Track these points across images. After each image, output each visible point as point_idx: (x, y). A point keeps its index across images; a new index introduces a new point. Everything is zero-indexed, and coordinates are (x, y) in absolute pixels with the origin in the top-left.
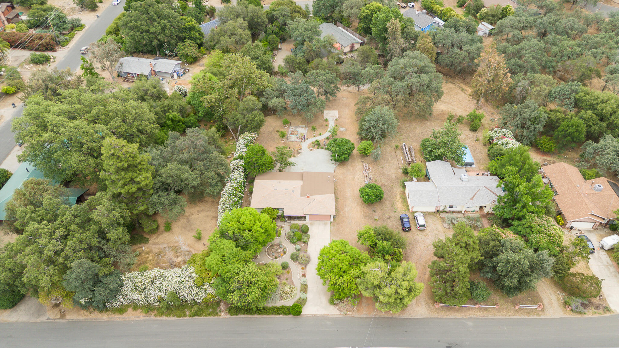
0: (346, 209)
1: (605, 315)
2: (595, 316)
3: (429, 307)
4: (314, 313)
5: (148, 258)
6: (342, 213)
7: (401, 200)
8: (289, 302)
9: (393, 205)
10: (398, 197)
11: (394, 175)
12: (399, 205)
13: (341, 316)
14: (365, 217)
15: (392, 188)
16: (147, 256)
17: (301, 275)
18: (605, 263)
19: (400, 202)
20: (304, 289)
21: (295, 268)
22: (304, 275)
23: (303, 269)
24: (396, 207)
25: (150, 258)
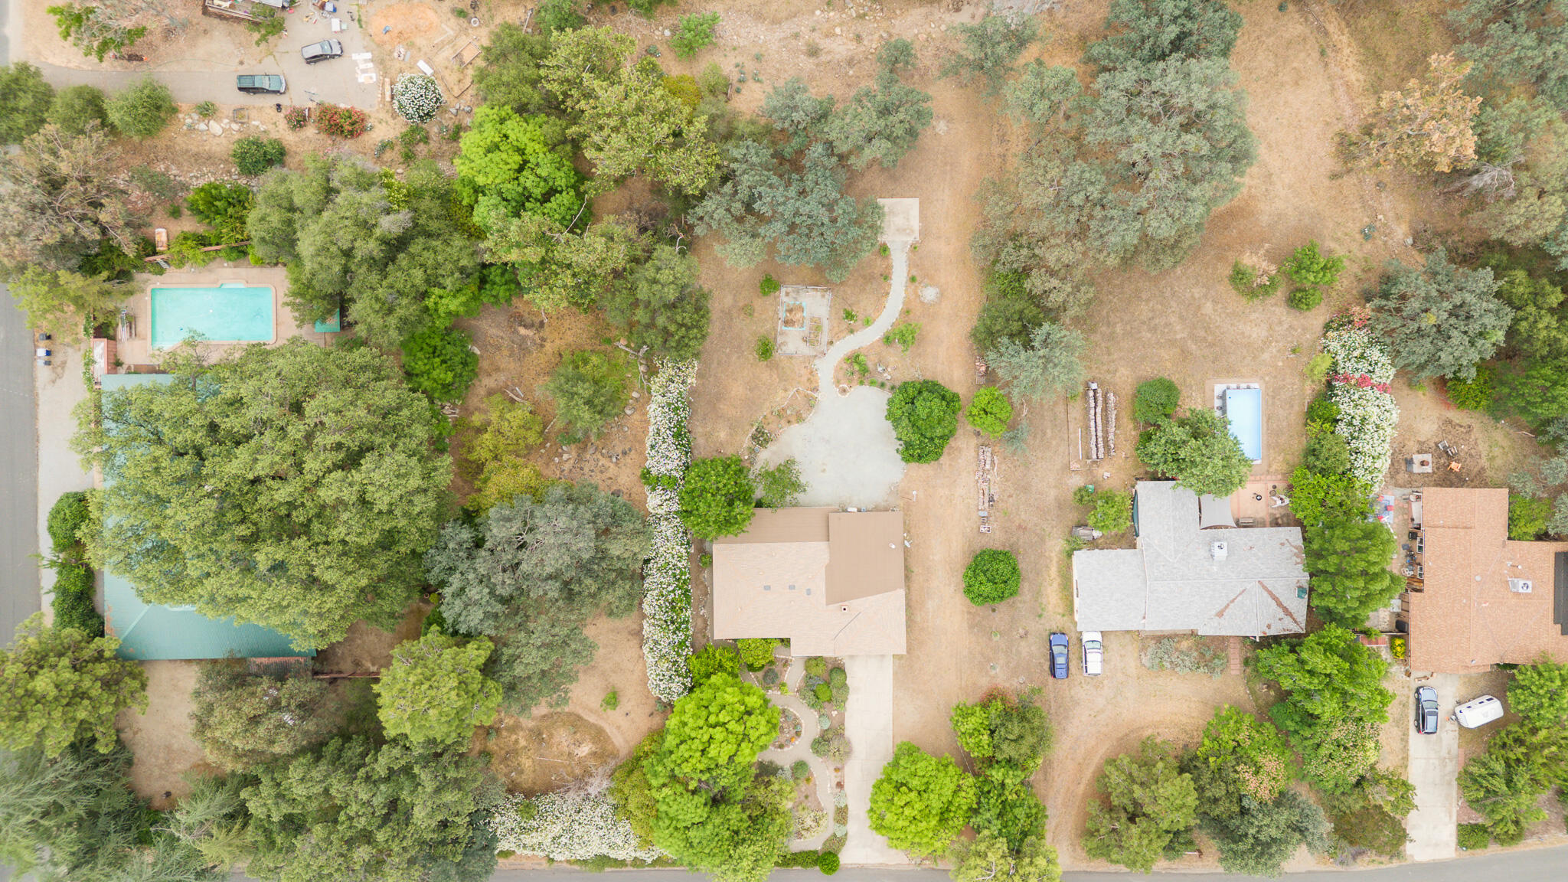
0: (930, 605)
1: (1390, 865)
2: (1372, 867)
3: (1074, 851)
4: (862, 862)
5: (516, 742)
6: (918, 619)
7: (1059, 580)
8: (814, 842)
9: (1038, 594)
10: (1054, 571)
11: (1053, 493)
12: (1052, 596)
13: (911, 868)
14: (971, 627)
15: (1042, 540)
16: (514, 737)
17: (834, 784)
18: (1444, 753)
19: (1055, 585)
20: (842, 815)
21: (822, 770)
22: (840, 785)
23: (837, 770)
24: (1044, 601)
25: (523, 743)
